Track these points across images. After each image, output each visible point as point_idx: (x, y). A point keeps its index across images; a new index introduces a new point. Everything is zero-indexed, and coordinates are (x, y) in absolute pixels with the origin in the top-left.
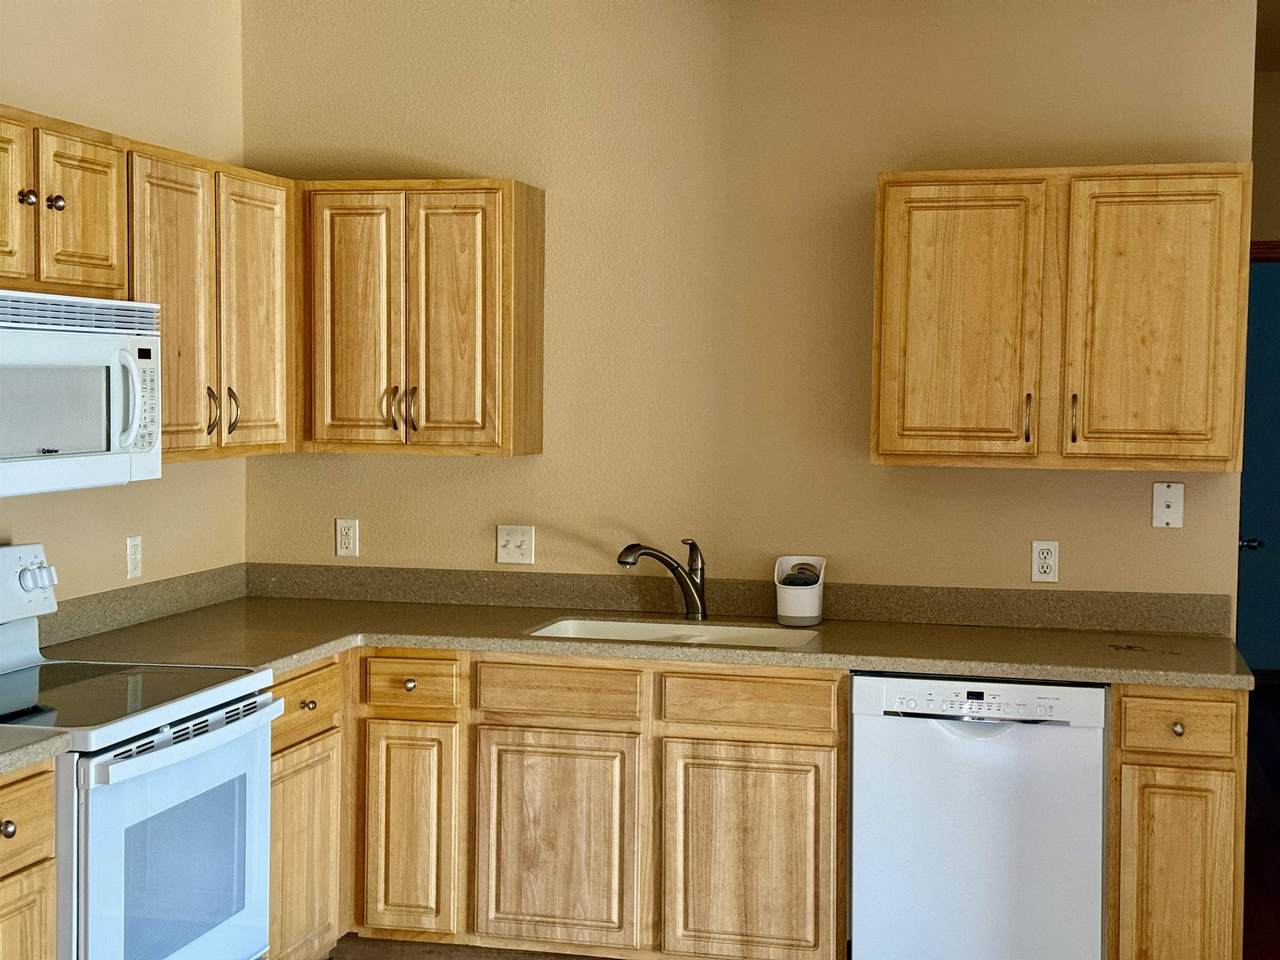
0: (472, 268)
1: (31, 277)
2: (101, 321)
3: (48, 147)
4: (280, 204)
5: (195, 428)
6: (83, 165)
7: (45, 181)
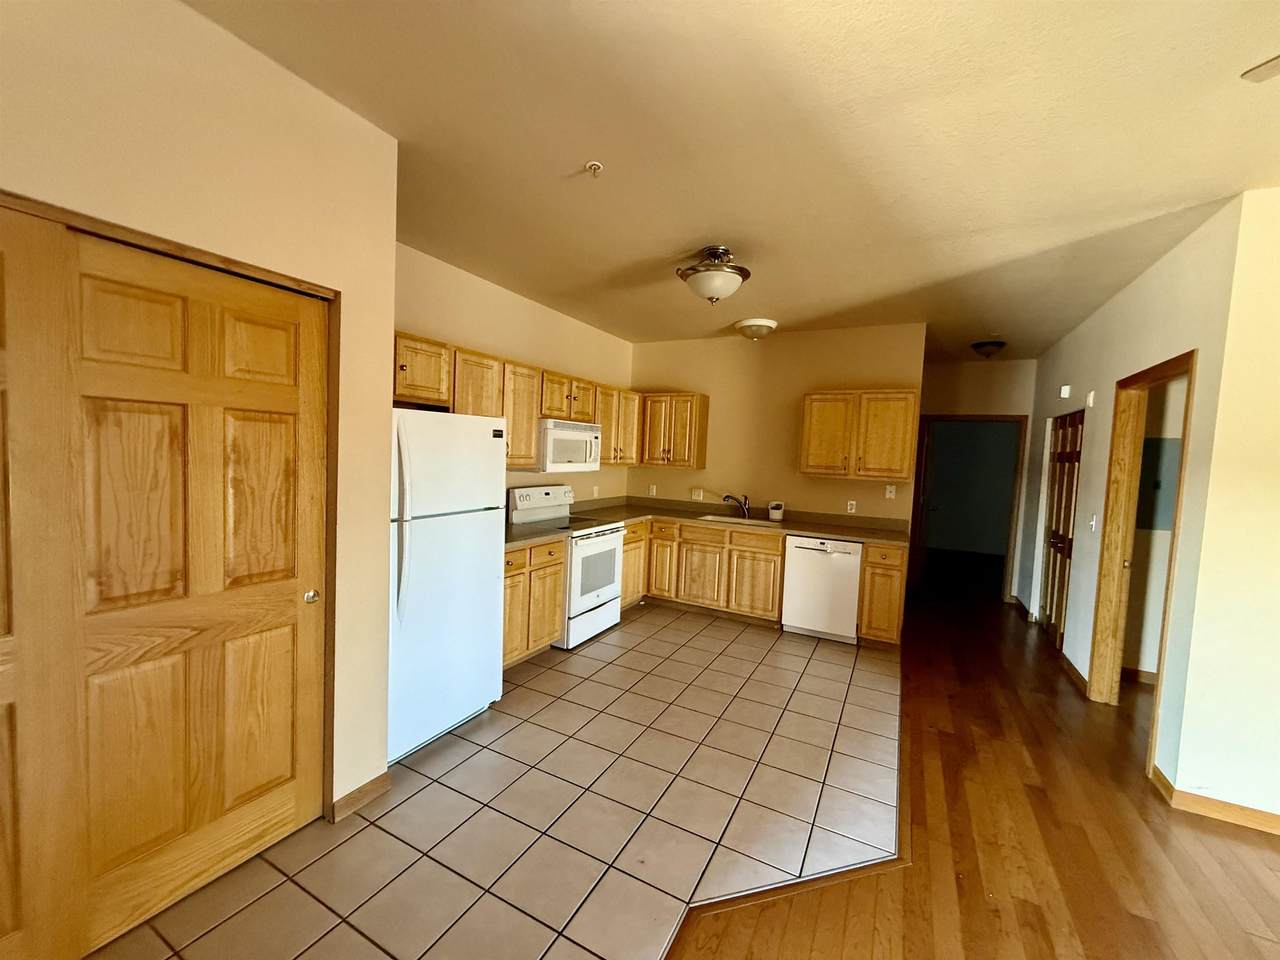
0: (686, 418)
1: (569, 417)
2: (586, 429)
3: (575, 385)
4: (637, 400)
5: (610, 458)
6: (583, 389)
7: (573, 393)
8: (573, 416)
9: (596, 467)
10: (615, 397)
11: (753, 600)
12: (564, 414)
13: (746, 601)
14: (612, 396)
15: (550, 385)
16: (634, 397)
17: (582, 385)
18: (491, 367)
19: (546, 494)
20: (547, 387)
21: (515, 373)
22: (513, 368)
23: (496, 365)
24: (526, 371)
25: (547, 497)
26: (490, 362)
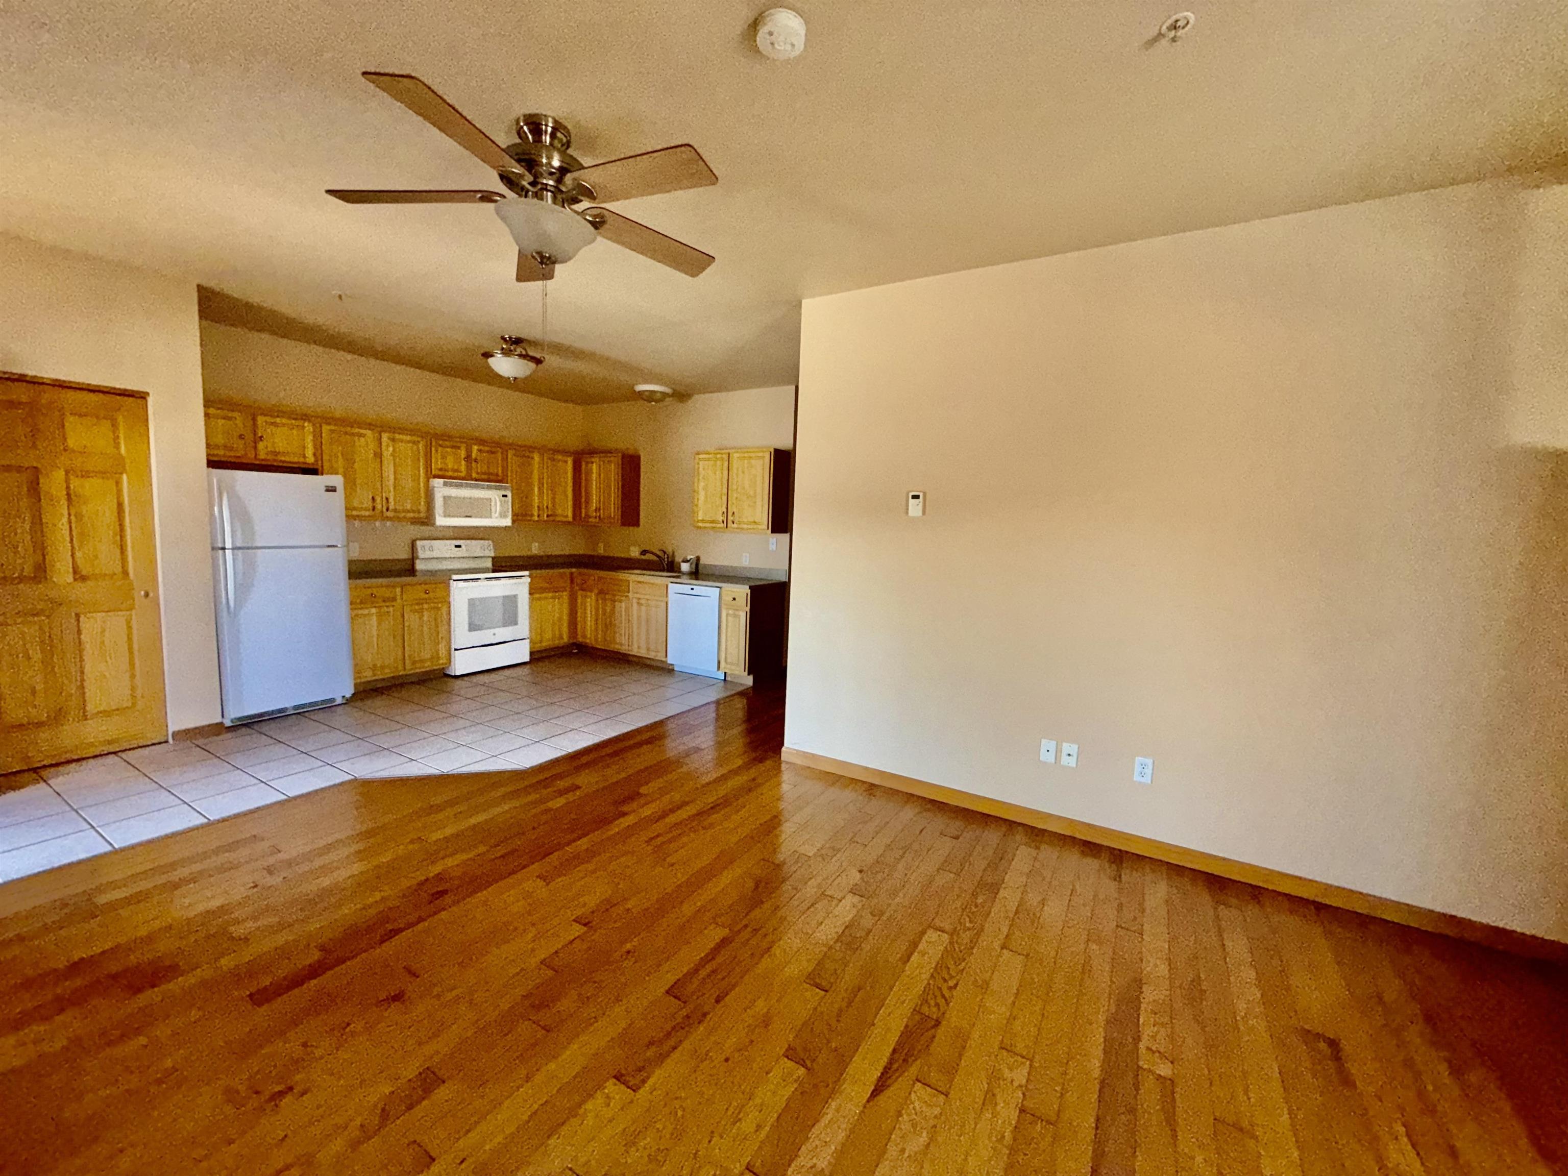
0: (611, 477)
1: (468, 477)
2: (489, 488)
3: (475, 448)
4: (570, 461)
5: (532, 515)
6: (488, 452)
7: (474, 456)
8: (474, 475)
9: (507, 522)
10: (536, 459)
11: (648, 643)
12: (463, 474)
13: (643, 644)
14: (533, 458)
15: (440, 449)
16: (565, 458)
17: (487, 449)
18: (363, 436)
19: (457, 546)
20: (437, 451)
21: (393, 440)
22: (391, 435)
23: (369, 433)
24: (409, 438)
25: (458, 549)
26: (362, 431)
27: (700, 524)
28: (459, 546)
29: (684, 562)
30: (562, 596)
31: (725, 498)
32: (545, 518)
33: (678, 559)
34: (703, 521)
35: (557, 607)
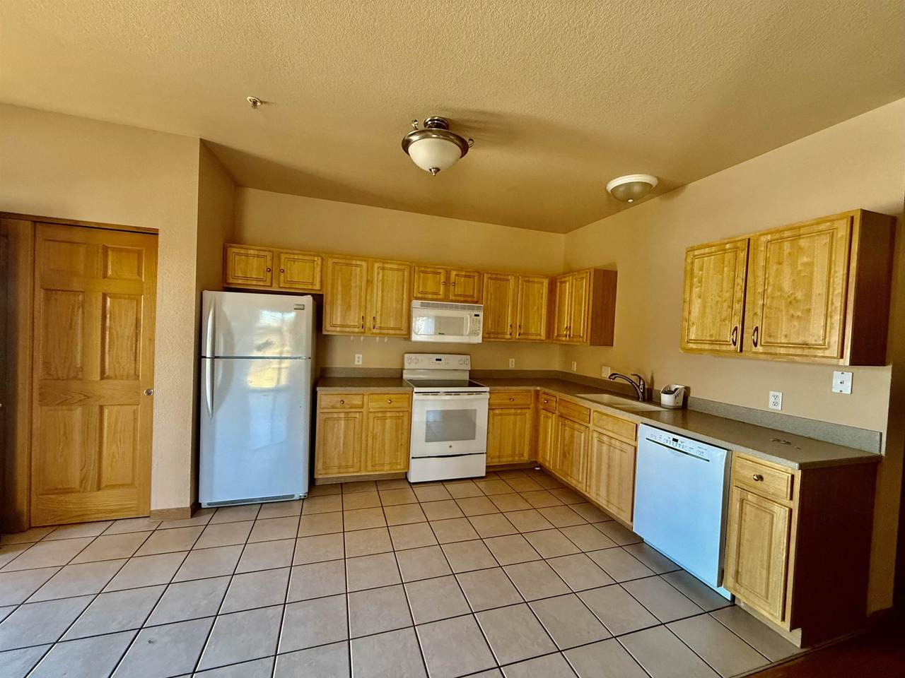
0: (582, 294)
1: (446, 299)
2: (464, 308)
3: (454, 273)
4: (546, 282)
5: (505, 333)
6: (466, 276)
7: (452, 280)
8: (452, 297)
9: (478, 339)
10: (512, 282)
11: (608, 492)
12: (441, 297)
13: (603, 493)
14: (508, 280)
15: (422, 275)
16: (540, 280)
17: (464, 273)
18: (360, 266)
19: (437, 360)
20: (419, 277)
21: (383, 269)
22: (381, 265)
23: (364, 264)
24: (395, 267)
25: (438, 362)
26: (359, 263)
27: (691, 346)
28: (440, 360)
29: (666, 393)
30: (525, 414)
31: (738, 307)
32: (517, 337)
33: (658, 387)
34: (696, 341)
35: (519, 424)
